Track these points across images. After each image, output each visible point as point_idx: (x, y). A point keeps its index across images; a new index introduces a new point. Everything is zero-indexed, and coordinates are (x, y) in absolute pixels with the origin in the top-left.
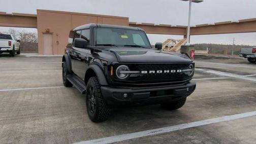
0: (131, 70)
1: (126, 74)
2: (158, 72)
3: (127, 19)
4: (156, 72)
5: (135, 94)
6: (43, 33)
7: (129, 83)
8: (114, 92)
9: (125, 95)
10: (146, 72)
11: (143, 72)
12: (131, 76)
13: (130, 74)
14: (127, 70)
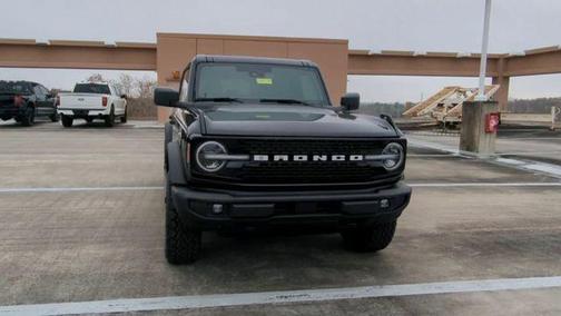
0: (230, 152)
1: (220, 161)
2: (296, 158)
3: (345, 43)
4: (291, 158)
5: (235, 206)
6: (168, 81)
7: (226, 180)
8: (190, 200)
9: (217, 207)
10: (266, 158)
11: (257, 158)
12: (230, 165)
13: (229, 160)
14: (222, 153)
